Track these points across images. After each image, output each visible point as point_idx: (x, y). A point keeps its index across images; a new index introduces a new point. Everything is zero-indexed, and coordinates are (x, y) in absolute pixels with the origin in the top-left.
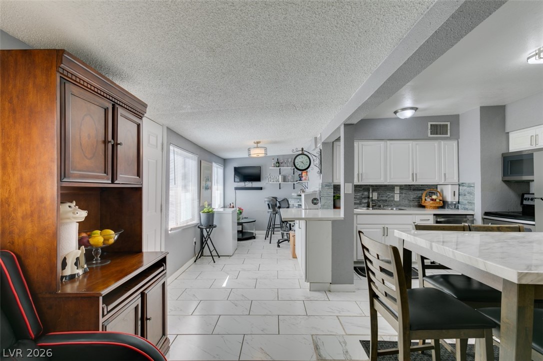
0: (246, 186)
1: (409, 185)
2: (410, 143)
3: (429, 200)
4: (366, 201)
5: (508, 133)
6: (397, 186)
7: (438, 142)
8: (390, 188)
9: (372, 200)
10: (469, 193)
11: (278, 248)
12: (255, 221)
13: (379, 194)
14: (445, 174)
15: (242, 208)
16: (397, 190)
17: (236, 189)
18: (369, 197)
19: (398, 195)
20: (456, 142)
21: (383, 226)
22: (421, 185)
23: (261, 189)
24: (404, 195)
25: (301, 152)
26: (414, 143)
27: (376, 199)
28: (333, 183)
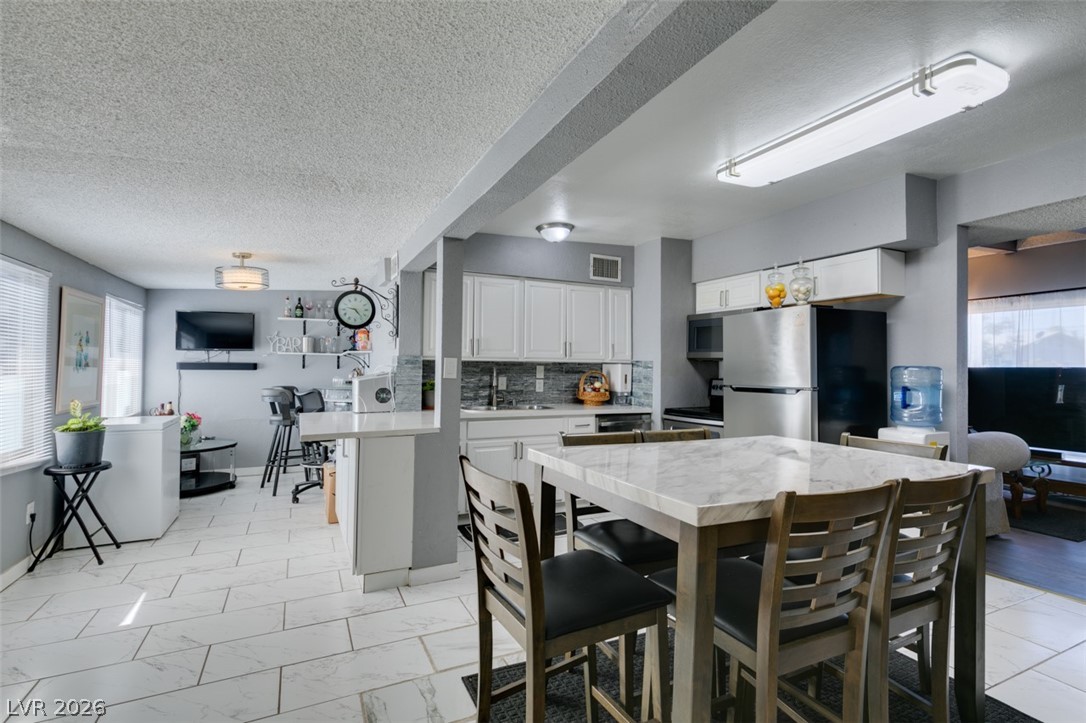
0: (212, 361)
1: (560, 364)
2: (563, 287)
3: (590, 390)
4: (486, 393)
5: (695, 284)
6: (540, 364)
7: (603, 290)
9: (497, 392)
10: (645, 378)
11: (296, 505)
12: (234, 446)
13: (509, 380)
14: (613, 346)
15: (198, 415)
16: (540, 373)
17: (183, 366)
18: (491, 386)
19: (542, 381)
20: (630, 292)
21: (515, 440)
22: (579, 364)
23: (254, 367)
24: (551, 381)
25: (352, 288)
26: (569, 287)
27: (505, 389)
28: (423, 357)
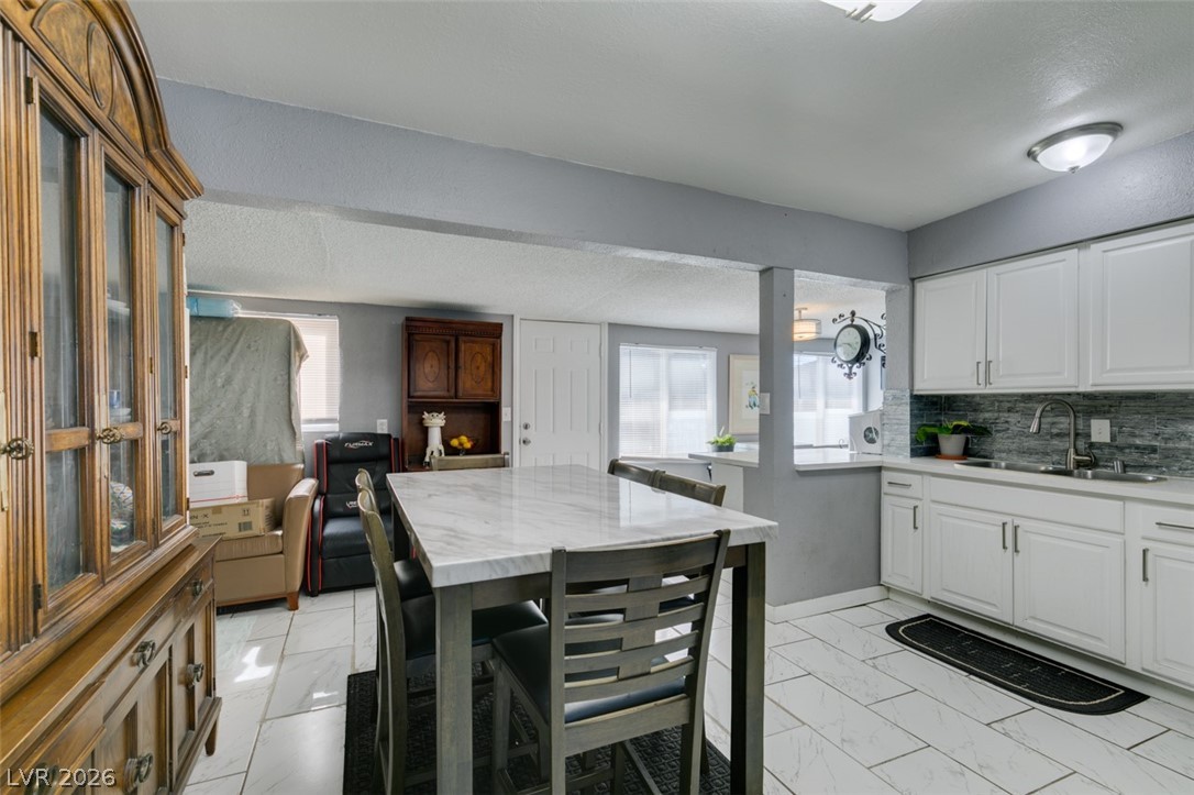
8: (1170, 405)
9: (1089, 445)
13: (1117, 425)
21: (1006, 519)
25: (848, 322)
27: (1109, 441)
28: (912, 390)
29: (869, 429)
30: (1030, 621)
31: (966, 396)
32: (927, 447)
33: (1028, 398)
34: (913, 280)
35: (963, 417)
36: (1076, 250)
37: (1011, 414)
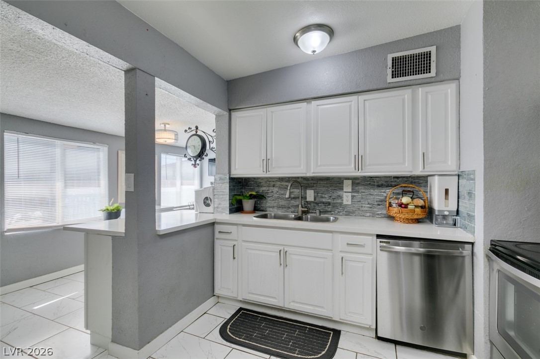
3: (396, 205)
4: (297, 203)
6: (347, 178)
8: (335, 183)
9: (306, 202)
13: (316, 193)
14: (425, 155)
16: (347, 186)
18: (300, 197)
19: (350, 194)
20: (454, 85)
24: (360, 195)
25: (194, 132)
26: (362, 98)
27: (313, 200)
28: (230, 175)
29: (206, 198)
30: (292, 304)
31: (254, 178)
32: (237, 208)
33: (281, 179)
34: (230, 110)
35: (252, 190)
36: (306, 103)
37: (274, 188)
